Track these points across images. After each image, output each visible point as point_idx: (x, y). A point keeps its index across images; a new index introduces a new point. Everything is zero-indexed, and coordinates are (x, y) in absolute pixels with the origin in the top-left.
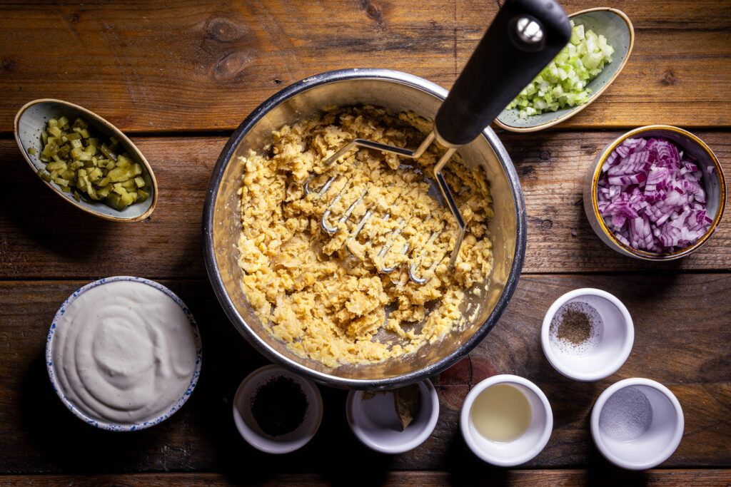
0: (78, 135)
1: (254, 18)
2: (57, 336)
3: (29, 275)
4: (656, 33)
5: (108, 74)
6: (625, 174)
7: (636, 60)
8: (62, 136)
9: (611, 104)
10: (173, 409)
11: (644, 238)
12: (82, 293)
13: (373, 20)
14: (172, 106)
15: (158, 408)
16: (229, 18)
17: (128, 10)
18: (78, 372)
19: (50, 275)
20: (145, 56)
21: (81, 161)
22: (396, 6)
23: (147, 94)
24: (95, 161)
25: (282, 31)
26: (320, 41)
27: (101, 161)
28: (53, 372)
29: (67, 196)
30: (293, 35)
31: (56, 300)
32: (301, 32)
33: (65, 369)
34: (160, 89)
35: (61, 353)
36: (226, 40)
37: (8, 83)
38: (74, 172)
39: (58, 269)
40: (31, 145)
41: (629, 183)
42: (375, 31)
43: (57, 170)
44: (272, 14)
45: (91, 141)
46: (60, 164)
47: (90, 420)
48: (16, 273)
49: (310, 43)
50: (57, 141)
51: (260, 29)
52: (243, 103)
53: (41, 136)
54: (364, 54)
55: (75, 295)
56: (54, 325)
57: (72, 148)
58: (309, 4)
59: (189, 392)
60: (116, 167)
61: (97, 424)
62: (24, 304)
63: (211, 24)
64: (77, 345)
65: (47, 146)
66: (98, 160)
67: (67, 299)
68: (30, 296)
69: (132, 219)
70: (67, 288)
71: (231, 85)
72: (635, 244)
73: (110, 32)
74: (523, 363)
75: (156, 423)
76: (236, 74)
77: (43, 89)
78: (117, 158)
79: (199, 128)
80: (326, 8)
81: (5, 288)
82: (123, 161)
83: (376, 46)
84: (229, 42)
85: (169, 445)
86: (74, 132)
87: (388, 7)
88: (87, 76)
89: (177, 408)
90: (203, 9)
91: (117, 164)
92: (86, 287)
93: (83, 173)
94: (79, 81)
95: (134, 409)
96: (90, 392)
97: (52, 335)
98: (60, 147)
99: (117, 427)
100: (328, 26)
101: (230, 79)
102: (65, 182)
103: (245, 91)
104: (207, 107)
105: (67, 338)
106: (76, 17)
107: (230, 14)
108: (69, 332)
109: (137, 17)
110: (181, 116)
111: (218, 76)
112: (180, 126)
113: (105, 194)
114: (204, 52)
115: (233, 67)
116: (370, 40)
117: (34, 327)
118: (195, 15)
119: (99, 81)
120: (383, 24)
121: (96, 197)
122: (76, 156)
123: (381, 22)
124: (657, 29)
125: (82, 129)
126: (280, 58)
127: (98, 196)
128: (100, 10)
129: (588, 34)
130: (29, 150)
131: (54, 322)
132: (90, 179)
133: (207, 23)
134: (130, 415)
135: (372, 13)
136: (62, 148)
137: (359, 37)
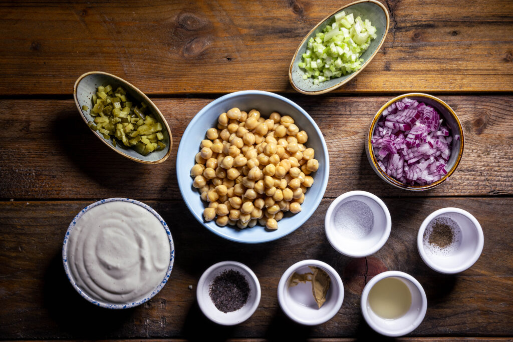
0: (119, 100)
1: (212, 13)
2: (70, 241)
3: (50, 197)
4: (500, 25)
5: (108, 53)
6: (398, 122)
7: (485, 44)
8: (107, 99)
9: (468, 76)
10: (154, 293)
11: (397, 169)
12: (88, 210)
13: (297, 15)
14: (153, 76)
15: (143, 293)
16: (194, 13)
17: (122, 7)
18: (86, 267)
19: (65, 197)
20: (134, 40)
21: (119, 118)
22: (313, 5)
23: (135, 68)
24: (129, 118)
25: (232, 22)
26: (259, 30)
27: (133, 119)
28: (67, 267)
29: (108, 142)
30: (240, 26)
31: (69, 215)
32: (246, 23)
33: (76, 264)
34: (145, 64)
35: (73, 253)
36: (192, 29)
37: (36, 59)
38: (114, 125)
39: (71, 192)
40: (84, 104)
41: (398, 129)
42: (299, 22)
43: (101, 123)
44: (225, 10)
45: (127, 104)
46: (104, 118)
47: (94, 301)
48: (41, 195)
49: (252, 31)
50: (103, 102)
51: (217, 21)
52: (204, 74)
53: (92, 97)
54: (291, 39)
55: (83, 212)
56: (68, 233)
57: (114, 108)
58: (252, 3)
59: (165, 281)
60: (144, 124)
61: (99, 304)
62: (47, 218)
63: (182, 18)
64: (85, 247)
65: (96, 105)
66: (131, 118)
67: (77, 214)
68: (51, 212)
69: (153, 162)
70: (78, 206)
71: (195, 61)
72: (389, 171)
73: (109, 23)
74: (404, 261)
75: (141, 303)
76: (199, 53)
77: (61, 64)
78: (145, 117)
79: (172, 92)
80: (264, 6)
81: (33, 206)
82: (149, 120)
83: (299, 33)
84: (194, 30)
85: (150, 319)
86: (116, 97)
87: (308, 5)
88: (92, 54)
89: (156, 292)
90: (175, 7)
91: (145, 122)
92: (91, 205)
93: (120, 126)
94: (86, 58)
95: (125, 293)
96: (94, 281)
97: (67, 240)
98: (105, 106)
99: (113, 306)
100: (265, 19)
101: (196, 57)
102: (106, 132)
103: (205, 66)
104: (178, 76)
105: (77, 242)
106: (85, 12)
107: (194, 10)
108: (79, 238)
109: (128, 12)
110: (159, 83)
111: (186, 55)
112: (159, 90)
113: (134, 142)
114: (176, 38)
115: (197, 48)
116: (296, 29)
117: (54, 234)
118: (170, 11)
119: (101, 58)
120: (304, 18)
121: (128, 145)
122: (116, 114)
123: (303, 16)
124: (500, 22)
125: (121, 95)
126: (231, 42)
127: (130, 143)
128: (101, 7)
129: (357, 20)
130: (83, 107)
131: (68, 231)
132: (125, 131)
133: (179, 17)
134: (122, 297)
135: (296, 10)
136: (106, 107)
137: (287, 27)
